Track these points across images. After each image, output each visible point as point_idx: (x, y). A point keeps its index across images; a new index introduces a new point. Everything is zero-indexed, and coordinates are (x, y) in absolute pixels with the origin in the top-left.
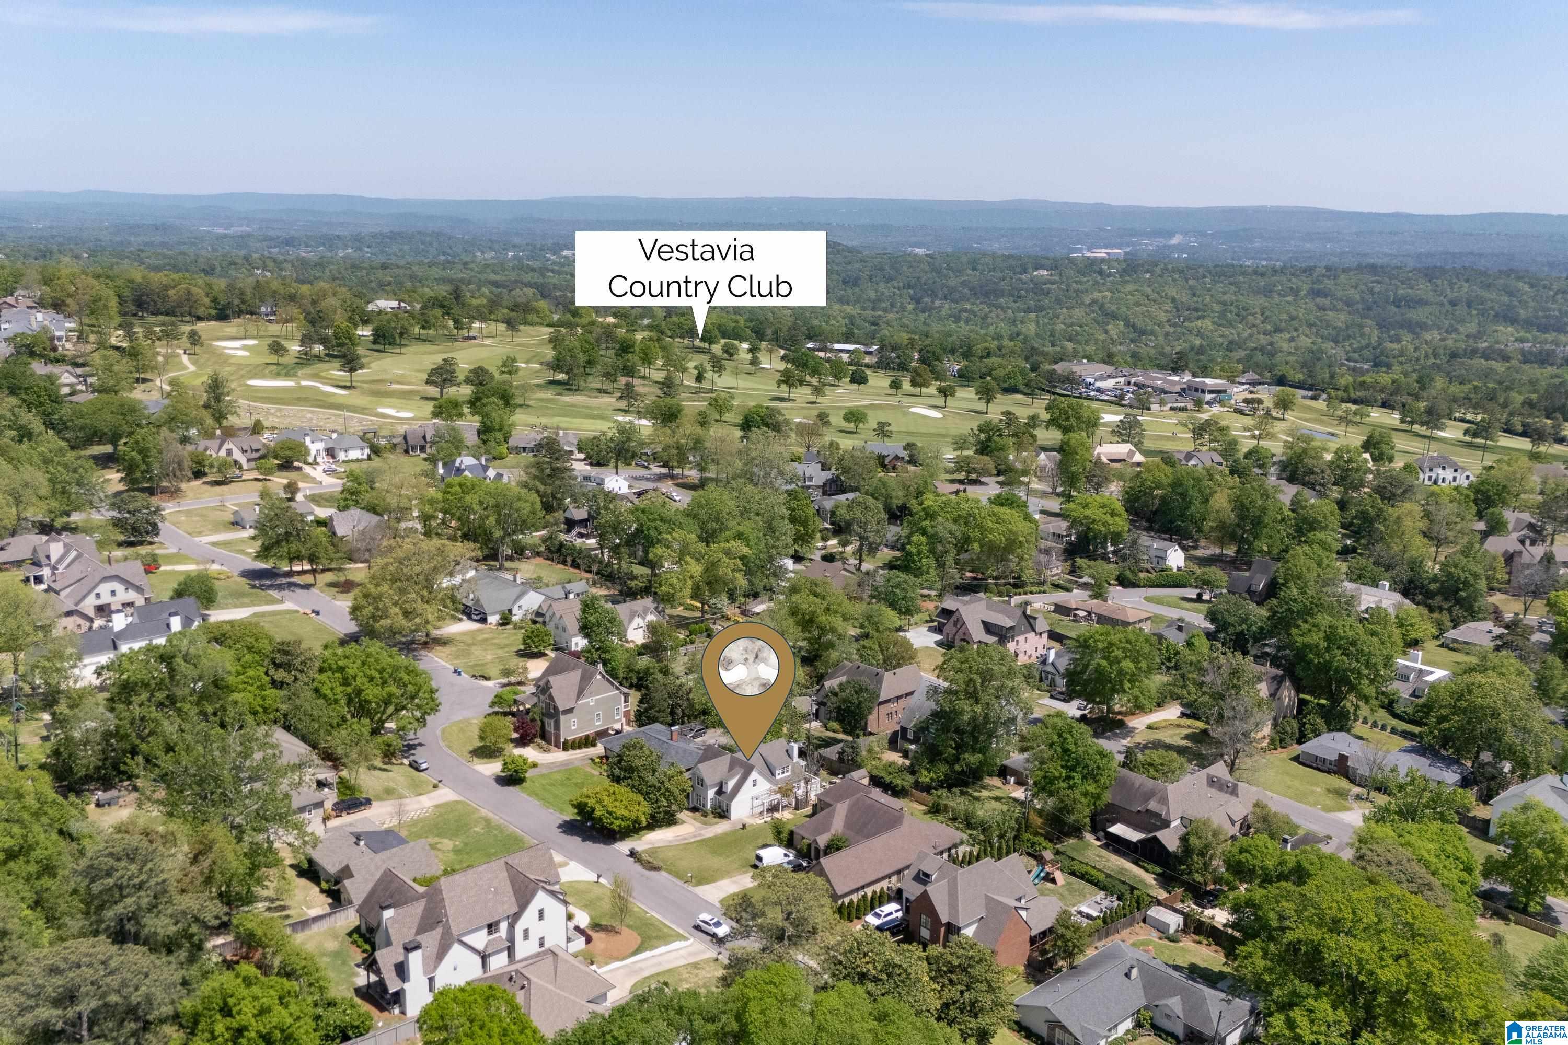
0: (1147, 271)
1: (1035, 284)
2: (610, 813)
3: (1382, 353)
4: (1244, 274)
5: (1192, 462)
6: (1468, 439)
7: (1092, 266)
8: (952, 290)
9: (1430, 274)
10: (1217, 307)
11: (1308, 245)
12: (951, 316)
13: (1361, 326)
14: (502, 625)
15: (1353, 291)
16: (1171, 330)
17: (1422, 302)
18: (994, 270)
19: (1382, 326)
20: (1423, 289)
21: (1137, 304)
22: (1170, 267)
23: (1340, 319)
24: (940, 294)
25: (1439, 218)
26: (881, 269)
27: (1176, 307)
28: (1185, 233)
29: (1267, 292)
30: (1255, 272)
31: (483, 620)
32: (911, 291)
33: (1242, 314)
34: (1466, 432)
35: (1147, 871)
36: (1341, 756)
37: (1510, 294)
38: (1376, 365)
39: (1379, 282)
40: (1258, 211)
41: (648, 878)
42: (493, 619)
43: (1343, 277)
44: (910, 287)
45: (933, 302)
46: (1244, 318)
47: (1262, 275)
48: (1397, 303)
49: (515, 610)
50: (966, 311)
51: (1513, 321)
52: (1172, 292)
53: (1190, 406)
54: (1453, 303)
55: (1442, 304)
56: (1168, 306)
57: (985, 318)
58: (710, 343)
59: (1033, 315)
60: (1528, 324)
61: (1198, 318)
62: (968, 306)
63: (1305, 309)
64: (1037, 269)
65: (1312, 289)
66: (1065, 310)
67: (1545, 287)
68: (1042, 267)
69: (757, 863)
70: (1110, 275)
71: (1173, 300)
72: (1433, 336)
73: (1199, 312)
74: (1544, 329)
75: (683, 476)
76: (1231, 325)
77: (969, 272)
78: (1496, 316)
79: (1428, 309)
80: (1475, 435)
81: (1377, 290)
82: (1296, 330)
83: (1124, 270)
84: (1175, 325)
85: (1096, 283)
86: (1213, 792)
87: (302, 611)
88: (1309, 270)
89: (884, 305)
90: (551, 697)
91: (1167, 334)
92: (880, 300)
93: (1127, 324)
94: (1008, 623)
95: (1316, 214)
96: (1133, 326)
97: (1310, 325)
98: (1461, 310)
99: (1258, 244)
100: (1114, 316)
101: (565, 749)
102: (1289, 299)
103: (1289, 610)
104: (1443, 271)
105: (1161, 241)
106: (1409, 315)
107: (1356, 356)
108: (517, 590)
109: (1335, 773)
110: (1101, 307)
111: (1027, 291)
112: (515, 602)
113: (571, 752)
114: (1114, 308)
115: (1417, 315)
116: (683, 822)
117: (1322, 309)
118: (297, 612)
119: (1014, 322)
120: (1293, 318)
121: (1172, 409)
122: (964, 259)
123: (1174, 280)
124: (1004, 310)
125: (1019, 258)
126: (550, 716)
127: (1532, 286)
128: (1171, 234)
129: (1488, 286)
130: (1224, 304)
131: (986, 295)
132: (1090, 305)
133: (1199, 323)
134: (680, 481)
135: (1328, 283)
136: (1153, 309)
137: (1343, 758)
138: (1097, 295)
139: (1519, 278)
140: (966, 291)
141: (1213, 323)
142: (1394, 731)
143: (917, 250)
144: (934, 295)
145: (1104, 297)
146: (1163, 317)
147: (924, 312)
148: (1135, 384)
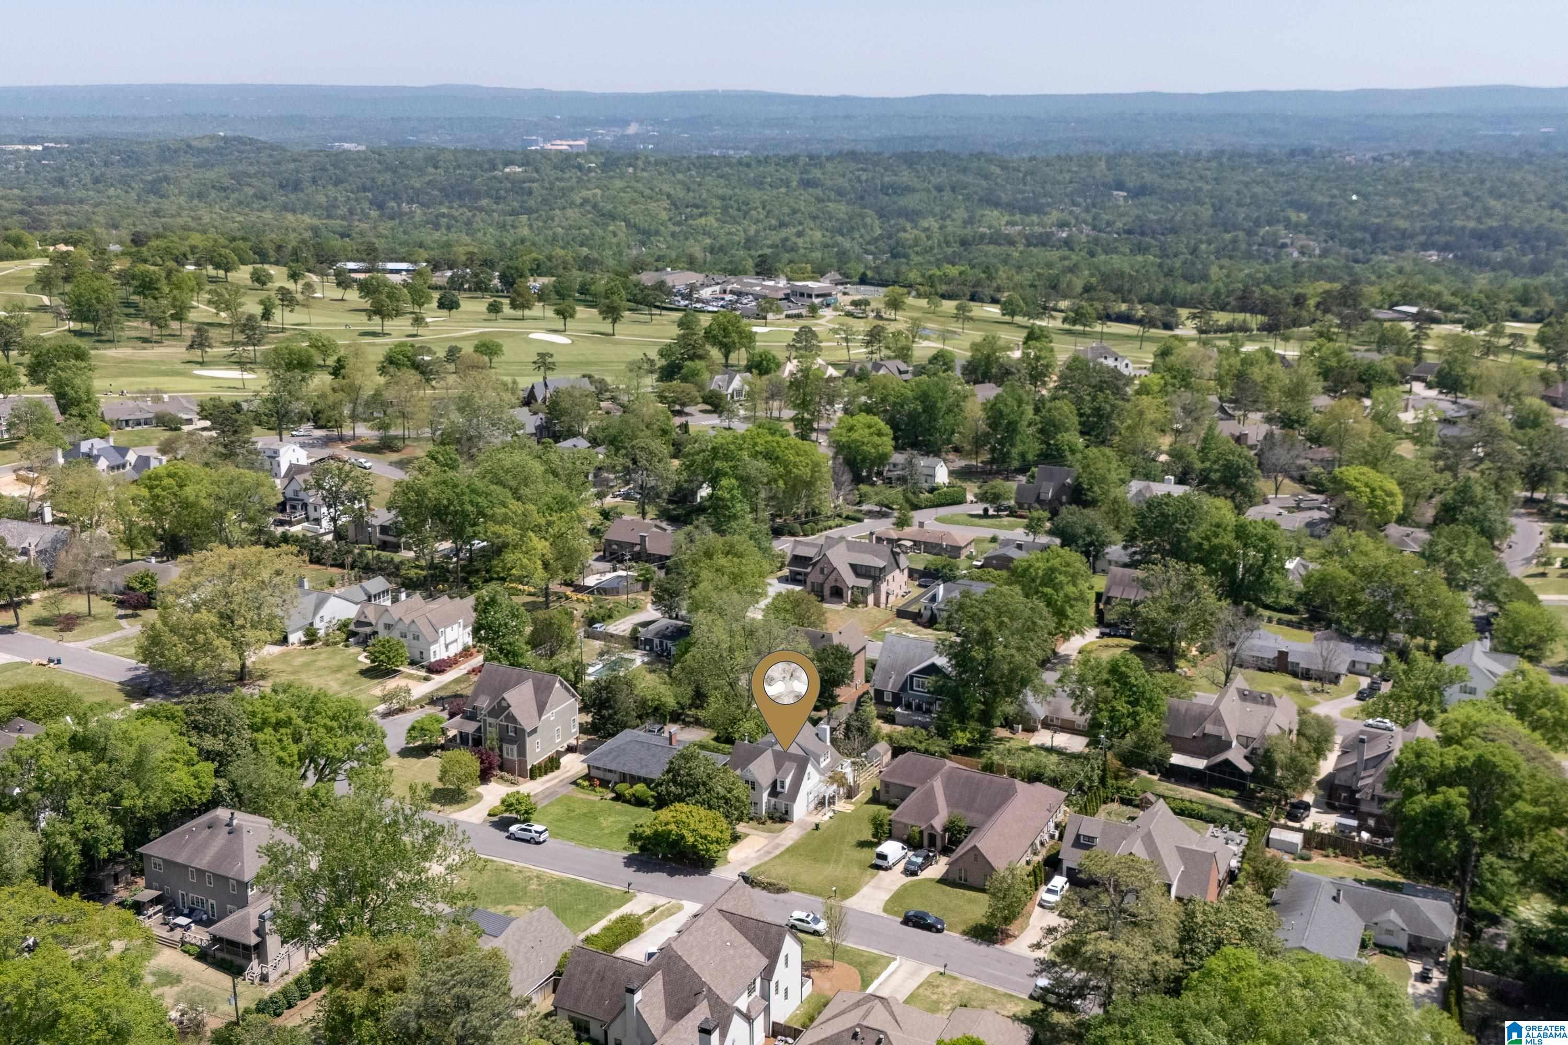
0: (630, 165)
1: (513, 183)
2: (705, 838)
3: (897, 243)
4: (729, 165)
5: (881, 372)
6: (1067, 326)
7: (566, 161)
8: (418, 192)
9: (910, 159)
10: (717, 203)
11: (768, 132)
12: (427, 222)
13: (863, 217)
14: (309, 642)
15: (841, 180)
16: (677, 229)
17: (907, 190)
18: (459, 167)
19: (882, 214)
20: (906, 176)
21: (634, 202)
22: (652, 159)
23: (840, 209)
24: (405, 197)
25: (884, 101)
26: (324, 169)
27: (674, 204)
28: (641, 122)
29: (759, 183)
30: (740, 163)
31: (284, 641)
32: (369, 195)
33: (745, 208)
34: (1065, 320)
35: (1222, 796)
36: (1281, 653)
37: (986, 177)
38: (894, 256)
39: (865, 170)
40: (709, 96)
41: (785, 903)
42: (296, 637)
43: (829, 167)
44: (365, 189)
45: (399, 206)
46: (746, 214)
47: (748, 165)
48: (885, 190)
49: (318, 624)
50: (444, 215)
51: (996, 204)
52: (666, 188)
53: (804, 312)
54: (940, 189)
55: (928, 191)
56: (666, 204)
57: (468, 223)
58: (227, 271)
59: (524, 218)
60: (1011, 207)
61: (701, 215)
62: (444, 210)
63: (804, 200)
64: (506, 165)
65: (802, 179)
66: (558, 212)
67: (1014, 169)
68: (512, 163)
69: (880, 862)
70: (590, 170)
71: (669, 196)
72: (930, 222)
73: (702, 208)
74: (1026, 211)
75: (354, 438)
76: (735, 222)
77: (431, 170)
78: (981, 200)
79: (917, 196)
80: (1074, 322)
81: (864, 177)
82: (800, 223)
83: (604, 164)
84: (679, 224)
85: (580, 180)
86: (1250, 707)
87: (35, 661)
88: (794, 159)
89: (340, 212)
90: (512, 718)
91: (673, 235)
92: (336, 207)
93: (629, 225)
94: (881, 564)
95: (768, 99)
96: (635, 226)
97: (814, 218)
98: (947, 196)
99: (718, 132)
100: (612, 217)
101: (533, 778)
102: (783, 190)
103: (1162, 514)
104: (921, 156)
105: (618, 131)
106: (901, 203)
107: (872, 248)
108: (314, 597)
109: (1277, 670)
110: (595, 206)
111: (507, 191)
112: (315, 614)
113: (540, 780)
114: (610, 207)
115: (910, 201)
116: (747, 835)
117: (819, 200)
118: (24, 664)
119: (503, 227)
120: (795, 212)
121: (788, 316)
122: (419, 155)
123: (660, 174)
124: (489, 213)
125: (483, 152)
126: (512, 741)
127: (1003, 168)
128: (626, 123)
129: (964, 170)
130: (723, 198)
131: (460, 196)
132: (582, 205)
133: (703, 221)
134: (352, 443)
135: (816, 173)
136: (652, 206)
137: (1283, 655)
138: (585, 193)
139: (990, 161)
140: (436, 192)
141: (717, 220)
142: (1280, 622)
143: (347, 146)
144: (397, 198)
145: (595, 195)
146: (664, 216)
147: (393, 218)
148: (732, 292)
